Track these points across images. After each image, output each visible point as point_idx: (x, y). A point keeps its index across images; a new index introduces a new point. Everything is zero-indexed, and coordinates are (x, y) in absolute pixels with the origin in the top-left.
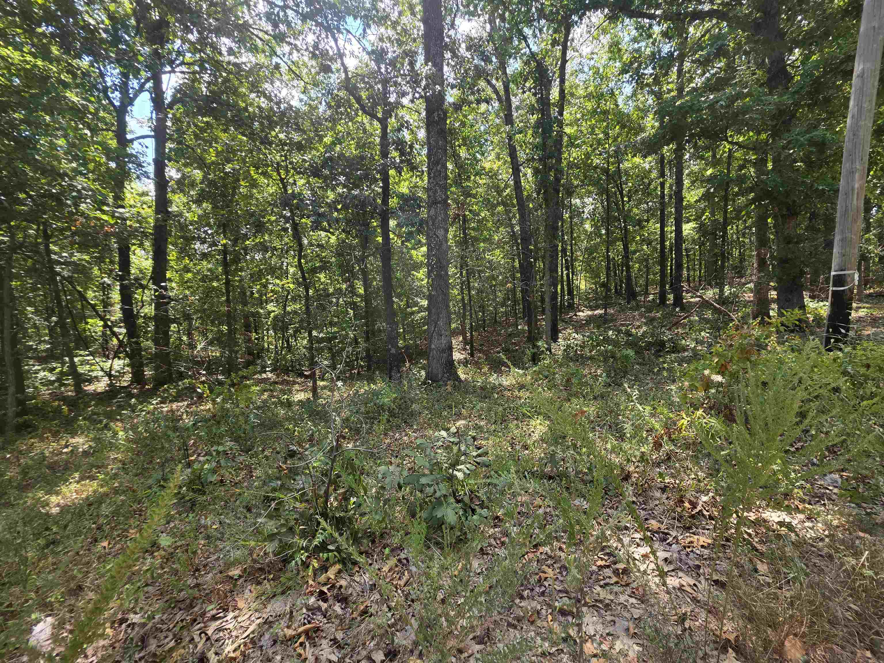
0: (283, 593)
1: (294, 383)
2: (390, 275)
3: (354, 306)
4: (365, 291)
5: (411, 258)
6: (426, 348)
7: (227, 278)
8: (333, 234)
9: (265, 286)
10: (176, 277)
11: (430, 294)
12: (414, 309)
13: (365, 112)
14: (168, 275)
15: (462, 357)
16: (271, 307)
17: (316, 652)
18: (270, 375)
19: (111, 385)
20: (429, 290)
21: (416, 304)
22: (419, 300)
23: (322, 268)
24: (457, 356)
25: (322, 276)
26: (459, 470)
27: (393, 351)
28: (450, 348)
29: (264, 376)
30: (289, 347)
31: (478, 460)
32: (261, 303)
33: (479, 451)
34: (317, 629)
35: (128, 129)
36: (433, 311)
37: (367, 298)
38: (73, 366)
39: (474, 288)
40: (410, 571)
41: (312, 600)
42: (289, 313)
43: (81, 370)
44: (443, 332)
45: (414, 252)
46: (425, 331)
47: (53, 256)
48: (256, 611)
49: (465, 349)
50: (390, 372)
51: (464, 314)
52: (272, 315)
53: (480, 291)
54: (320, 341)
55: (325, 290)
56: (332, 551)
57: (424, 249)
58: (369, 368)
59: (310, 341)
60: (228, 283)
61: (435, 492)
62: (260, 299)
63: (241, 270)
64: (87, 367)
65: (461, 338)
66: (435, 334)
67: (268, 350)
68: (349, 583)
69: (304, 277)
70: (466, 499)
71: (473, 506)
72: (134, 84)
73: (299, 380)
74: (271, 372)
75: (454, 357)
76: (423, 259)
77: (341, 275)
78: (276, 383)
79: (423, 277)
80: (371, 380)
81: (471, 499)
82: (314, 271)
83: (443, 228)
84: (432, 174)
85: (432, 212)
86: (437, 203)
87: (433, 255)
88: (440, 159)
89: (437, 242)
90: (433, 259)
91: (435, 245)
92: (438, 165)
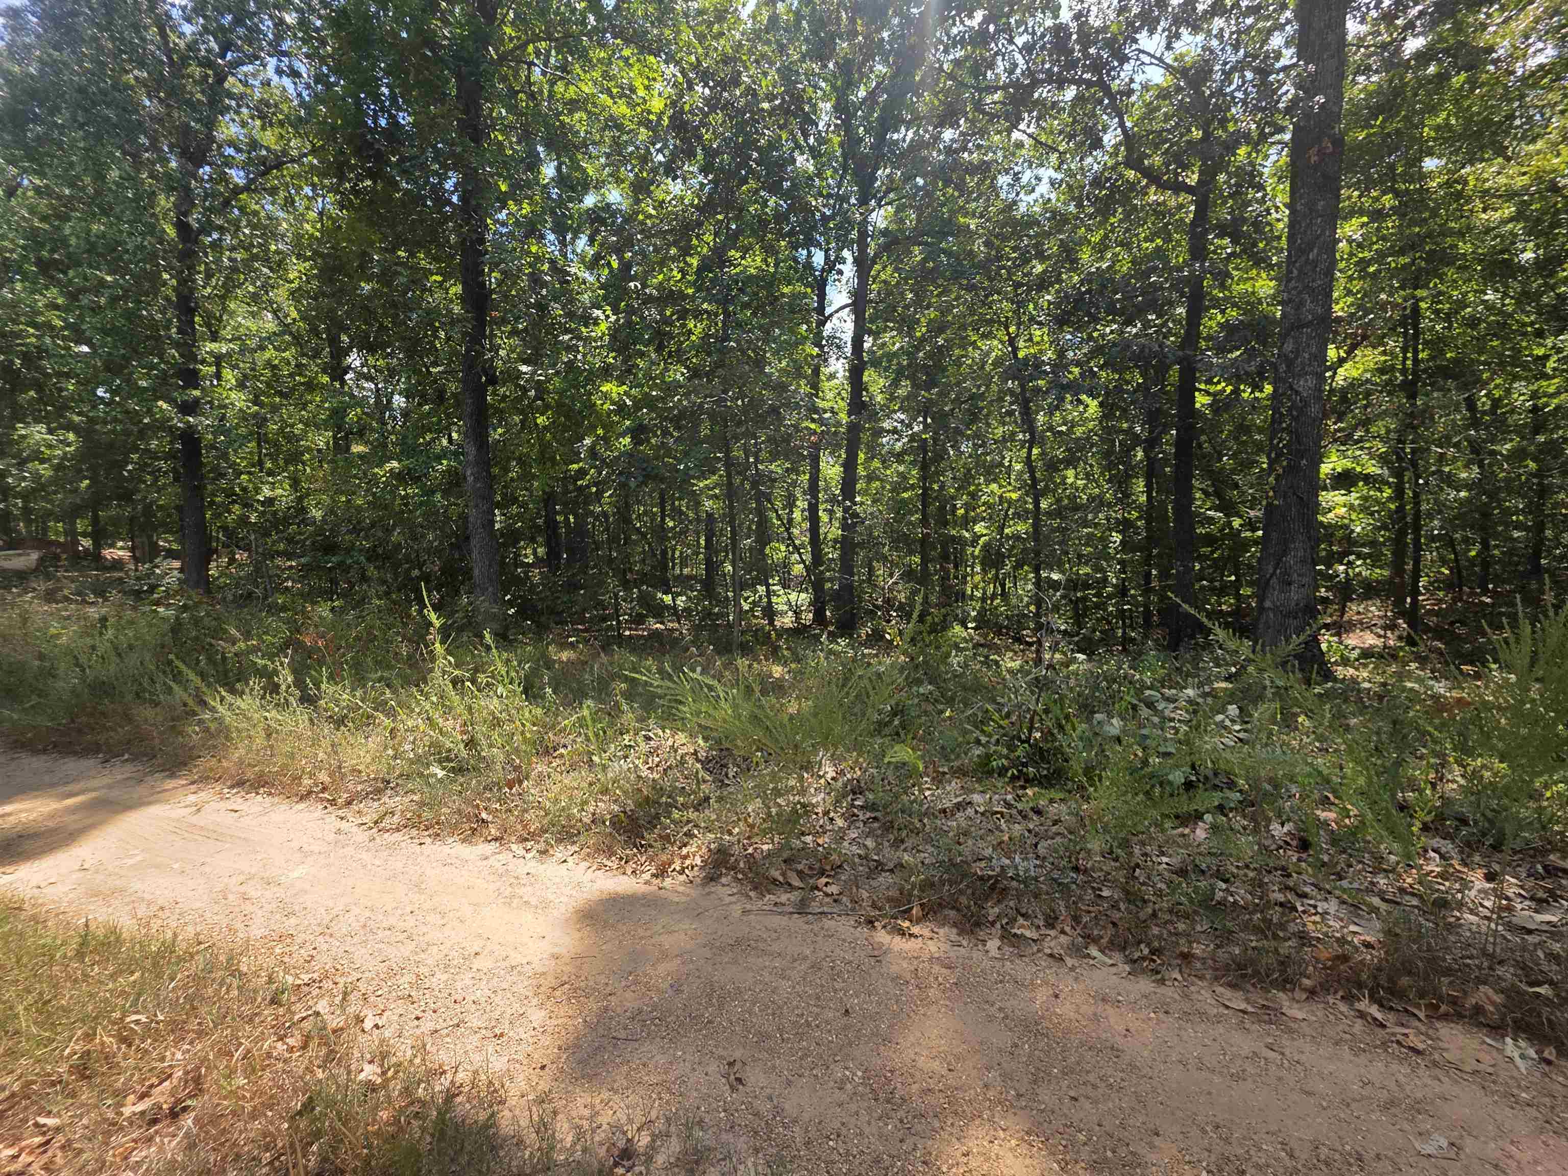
3: (1125, 525)
4: (1149, 500)
7: (925, 485)
9: (973, 496)
16: (979, 528)
18: (973, 634)
19: (796, 622)
23: (1071, 461)
25: (1070, 473)
30: (1004, 594)
35: (828, 303)
36: (1274, 535)
37: (1150, 512)
42: (1008, 538)
44: (1295, 578)
52: (981, 542)
54: (1055, 585)
55: (1073, 498)
59: (1038, 584)
60: (925, 492)
62: (965, 517)
63: (944, 472)
64: (774, 599)
66: (1274, 581)
67: (972, 597)
69: (1033, 477)
73: (1016, 646)
74: (976, 630)
82: (1053, 466)
83: (1312, 373)
84: (1295, 272)
85: (1289, 346)
86: (1303, 326)
87: (1283, 430)
88: (1318, 237)
89: (1294, 402)
90: (1281, 440)
91: (1290, 409)
92: (1311, 250)
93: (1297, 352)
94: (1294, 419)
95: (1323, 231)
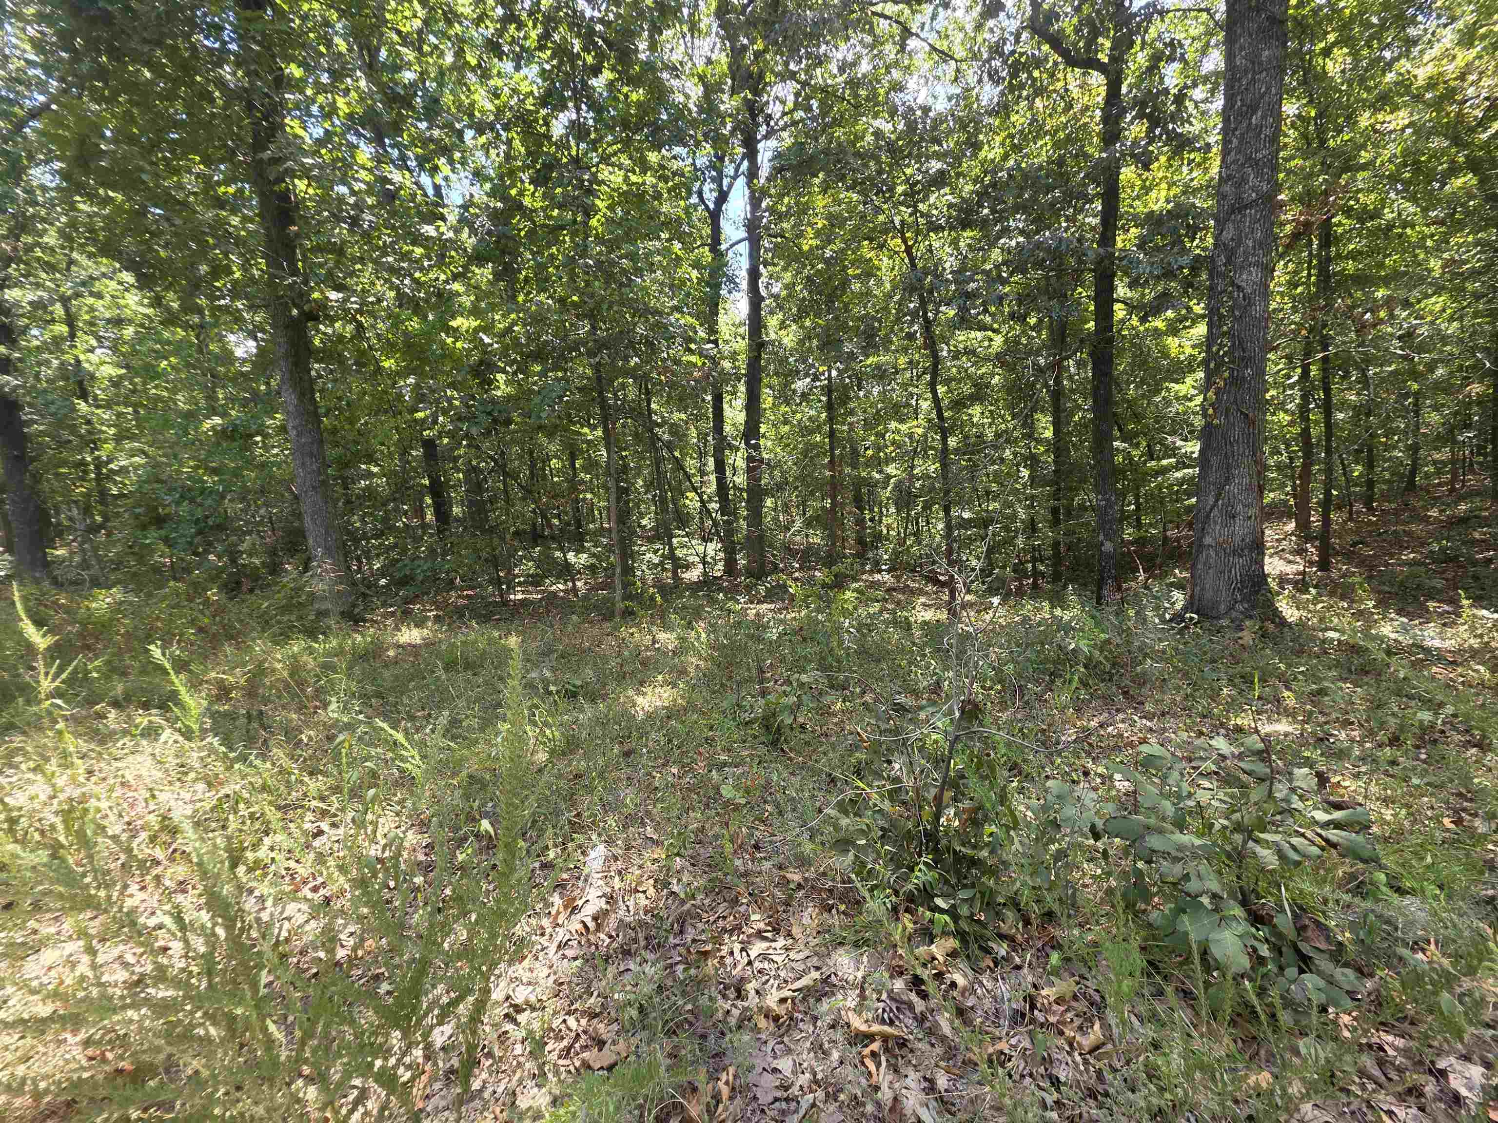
0: (856, 945)
1: (922, 592)
2: (1110, 394)
3: (1032, 461)
4: (1057, 432)
5: (1165, 355)
6: (1190, 545)
7: (831, 427)
8: (996, 331)
10: (771, 434)
11: (1208, 426)
12: (1165, 462)
13: (1072, 62)
14: (763, 429)
15: (1290, 570)
17: (897, 1085)
18: (887, 577)
19: (705, 574)
20: (1205, 415)
21: (1172, 451)
22: (1179, 443)
23: (977, 397)
24: (1273, 566)
25: (976, 410)
26: (1266, 844)
27: (1108, 547)
28: (1258, 547)
29: (877, 577)
31: (1333, 834)
32: (878, 463)
33: (1337, 815)
34: (903, 1043)
35: (723, 237)
36: (1214, 460)
37: (1059, 446)
38: (672, 549)
39: (1344, 405)
40: (1106, 1027)
41: (899, 984)
42: (918, 477)
43: (679, 553)
44: (1240, 508)
45: (1172, 342)
46: (1189, 509)
47: (655, 418)
48: (816, 954)
49: (1301, 552)
50: (1100, 588)
51: (1307, 466)
52: (892, 483)
53: (1363, 411)
54: (965, 524)
55: (980, 436)
56: (942, 911)
57: (1201, 329)
58: (1056, 577)
59: (948, 523)
60: (832, 434)
61: (1186, 877)
62: (875, 458)
63: (852, 413)
64: (685, 551)
65: (1291, 526)
66: (1215, 512)
67: (886, 537)
68: (972, 984)
70: (1284, 921)
71: (1304, 947)
72: (730, 170)
73: (929, 588)
74: (889, 571)
75: (1267, 569)
76: (1196, 352)
77: (1010, 407)
78: (894, 590)
79: (1192, 392)
80: (1058, 600)
81: (1301, 929)
82: (959, 404)
83: (1257, 264)
84: (1235, 142)
85: (1228, 234)
86: (1246, 207)
87: (1224, 334)
88: (1262, 96)
89: (1235, 300)
90: (1221, 346)
91: (1231, 309)
92: (1254, 112)
93: (1239, 241)
94: (1236, 319)
95: (1268, 88)
